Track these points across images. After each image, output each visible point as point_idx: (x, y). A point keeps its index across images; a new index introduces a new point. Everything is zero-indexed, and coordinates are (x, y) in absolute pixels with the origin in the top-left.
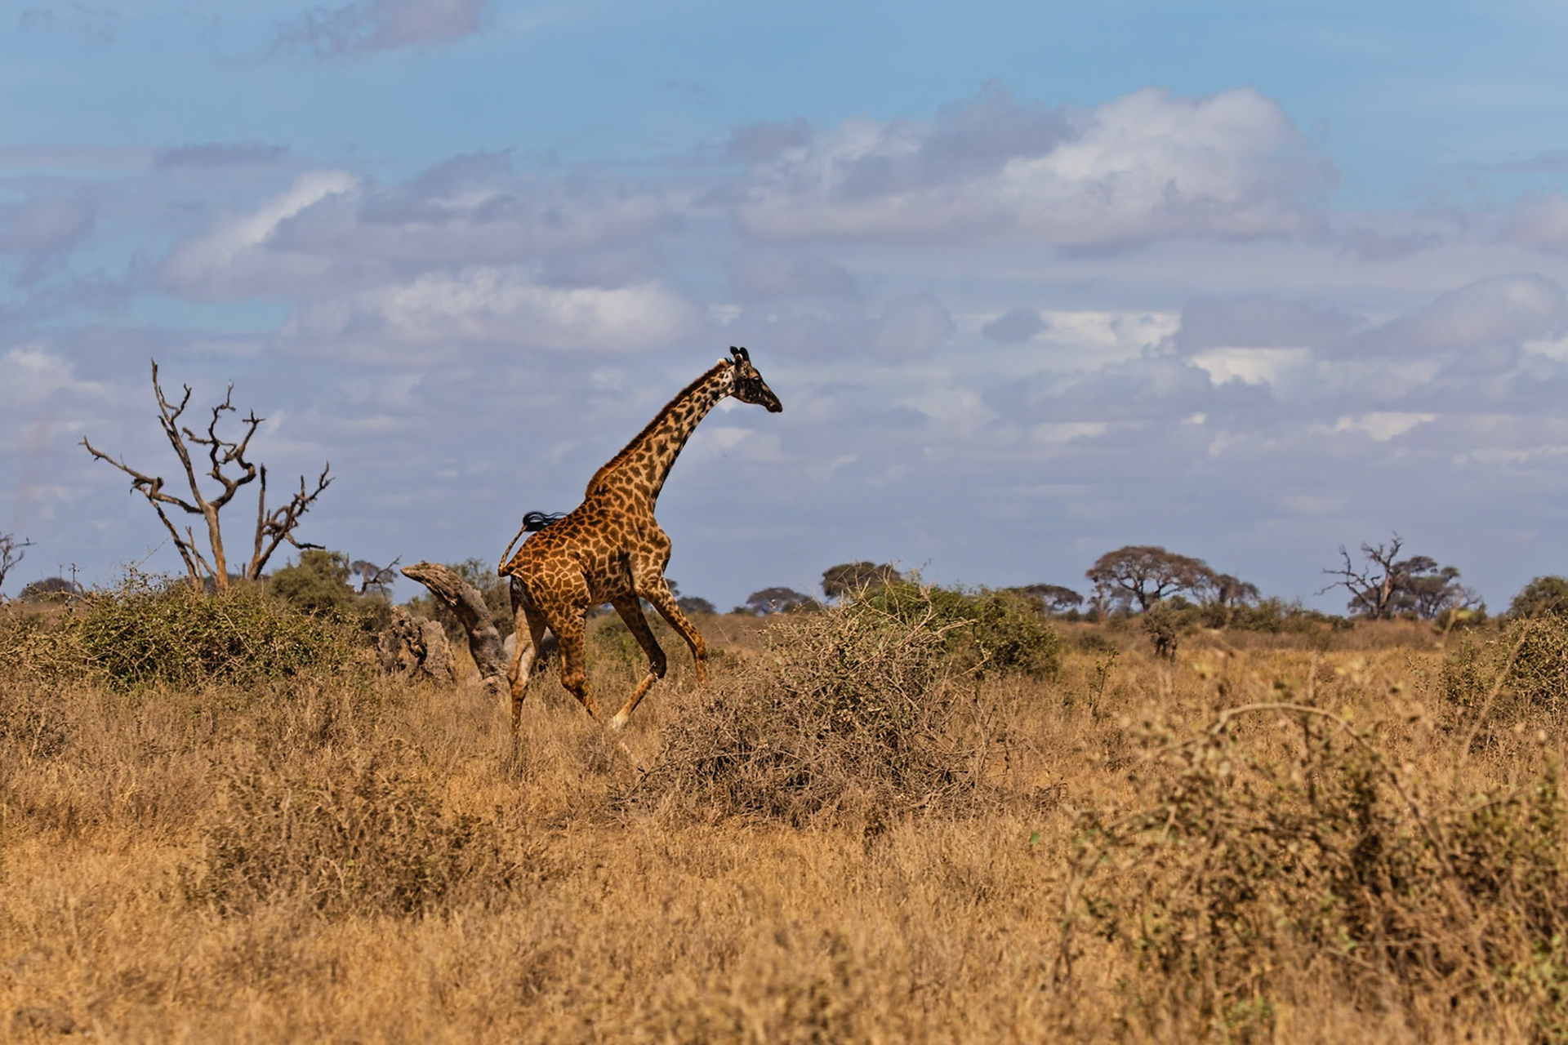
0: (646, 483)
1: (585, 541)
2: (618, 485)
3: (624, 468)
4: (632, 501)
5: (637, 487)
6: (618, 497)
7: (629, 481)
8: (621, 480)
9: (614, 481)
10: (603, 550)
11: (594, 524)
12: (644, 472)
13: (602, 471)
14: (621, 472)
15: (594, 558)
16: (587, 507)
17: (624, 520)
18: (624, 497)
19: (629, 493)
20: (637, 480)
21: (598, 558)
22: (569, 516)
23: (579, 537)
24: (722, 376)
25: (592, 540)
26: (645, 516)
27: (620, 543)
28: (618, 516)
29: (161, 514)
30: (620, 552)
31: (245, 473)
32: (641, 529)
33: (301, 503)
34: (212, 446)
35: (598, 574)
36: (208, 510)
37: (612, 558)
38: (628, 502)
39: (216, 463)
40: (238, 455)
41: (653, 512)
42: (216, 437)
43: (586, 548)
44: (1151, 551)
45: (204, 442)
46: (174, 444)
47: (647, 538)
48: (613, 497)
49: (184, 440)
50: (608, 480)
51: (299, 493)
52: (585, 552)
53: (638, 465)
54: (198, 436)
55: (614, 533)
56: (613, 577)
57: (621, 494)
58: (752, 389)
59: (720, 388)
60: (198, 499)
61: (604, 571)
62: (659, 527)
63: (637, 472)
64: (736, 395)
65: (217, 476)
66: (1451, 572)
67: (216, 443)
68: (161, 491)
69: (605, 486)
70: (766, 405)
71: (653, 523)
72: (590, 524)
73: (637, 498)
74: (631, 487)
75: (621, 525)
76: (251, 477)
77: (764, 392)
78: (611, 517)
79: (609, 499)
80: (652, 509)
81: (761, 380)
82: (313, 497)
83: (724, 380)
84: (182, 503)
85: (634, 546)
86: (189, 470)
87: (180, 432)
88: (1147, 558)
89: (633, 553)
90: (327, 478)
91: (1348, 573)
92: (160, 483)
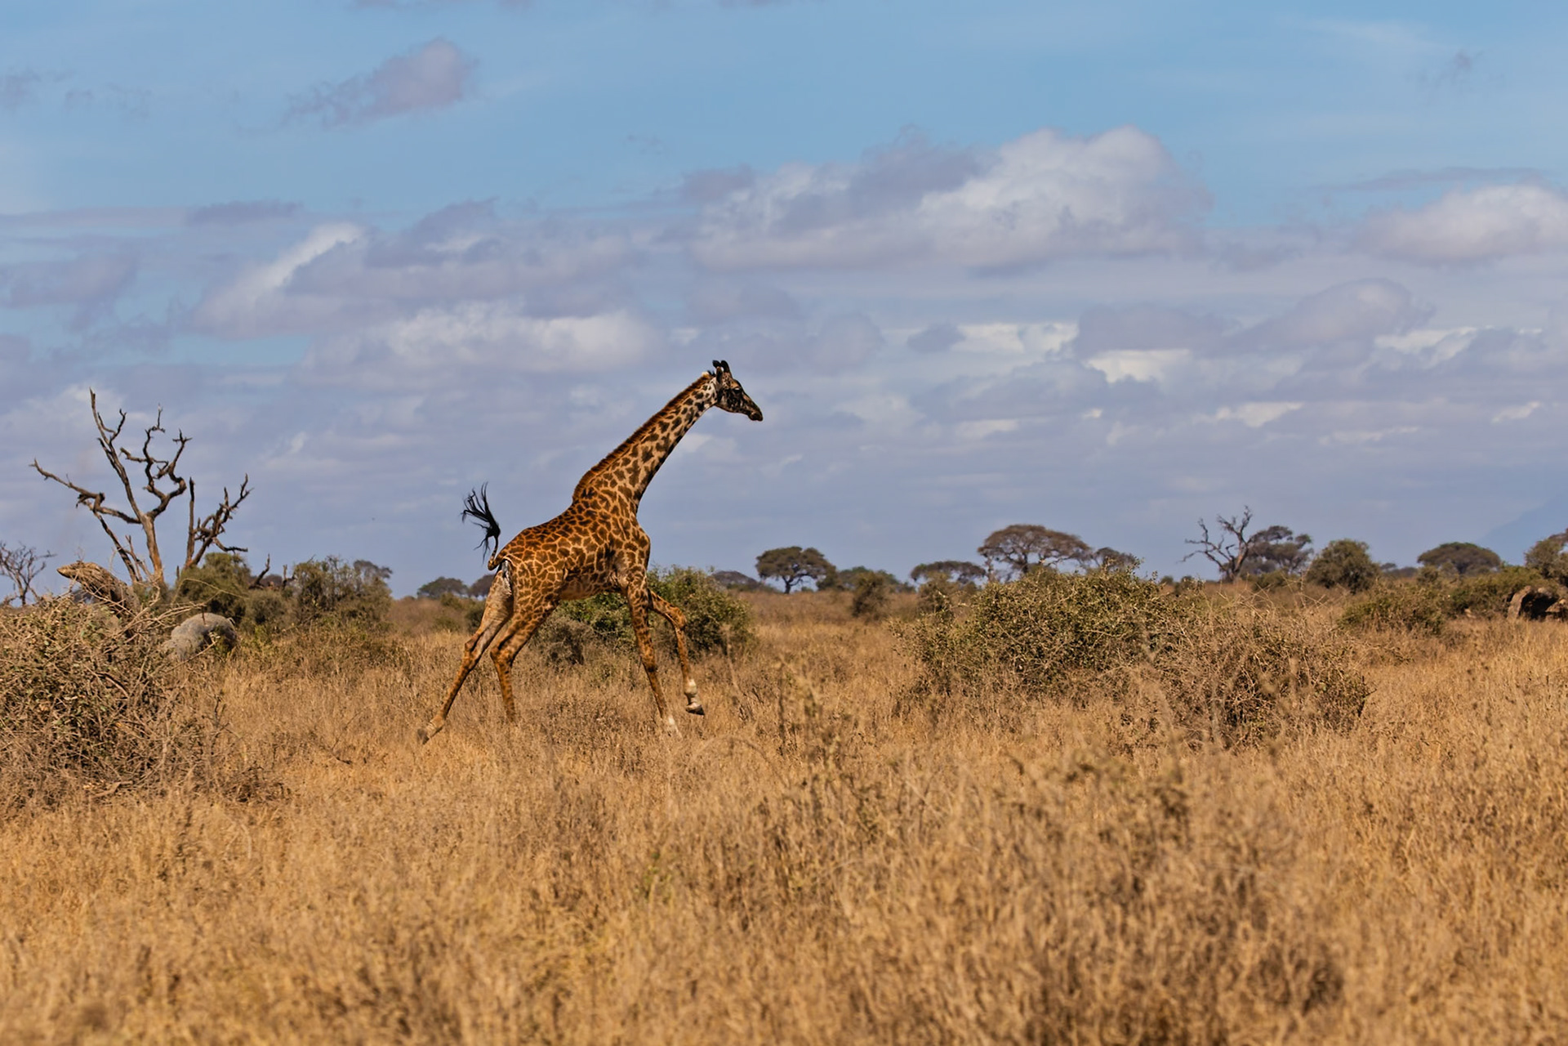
0: (629, 486)
1: (577, 540)
2: (603, 488)
3: (610, 471)
4: (616, 503)
5: (621, 489)
6: (604, 499)
7: (614, 484)
8: (606, 484)
9: (599, 484)
10: (593, 547)
11: (585, 524)
12: (628, 476)
13: (589, 474)
14: (607, 476)
15: (584, 555)
16: (576, 509)
17: (611, 521)
18: (609, 499)
19: (613, 496)
20: (620, 483)
21: (587, 555)
22: (560, 517)
23: (571, 536)
24: (705, 388)
25: (583, 538)
26: (628, 516)
27: (607, 541)
28: (605, 518)
29: (105, 526)
30: (607, 550)
31: (176, 487)
32: (626, 528)
33: (223, 514)
34: (146, 464)
35: (586, 570)
36: (145, 520)
37: (600, 555)
38: (612, 505)
39: (151, 479)
40: (170, 470)
41: (635, 512)
42: (150, 456)
43: (576, 546)
44: (1032, 529)
45: (139, 461)
46: (113, 464)
47: (631, 537)
48: (598, 500)
49: (122, 458)
50: (594, 483)
51: (224, 503)
52: (575, 549)
53: (623, 469)
54: (133, 455)
55: (602, 532)
56: (600, 573)
57: (607, 496)
58: (734, 399)
59: (704, 399)
60: (136, 510)
61: (592, 567)
62: (640, 526)
63: (621, 476)
64: (718, 404)
65: (152, 490)
66: (1304, 539)
67: (150, 461)
68: (103, 505)
69: (591, 489)
70: (748, 413)
71: (635, 523)
72: (581, 524)
73: (620, 500)
74: (616, 489)
75: (608, 525)
76: (181, 490)
77: (745, 402)
78: (598, 518)
79: (595, 502)
80: (635, 509)
81: (742, 390)
82: (235, 506)
83: (708, 391)
84: (122, 515)
85: (619, 544)
86: (127, 484)
87: (118, 452)
88: (1029, 535)
89: (618, 551)
90: (247, 488)
91: (1206, 542)
92: (102, 497)
